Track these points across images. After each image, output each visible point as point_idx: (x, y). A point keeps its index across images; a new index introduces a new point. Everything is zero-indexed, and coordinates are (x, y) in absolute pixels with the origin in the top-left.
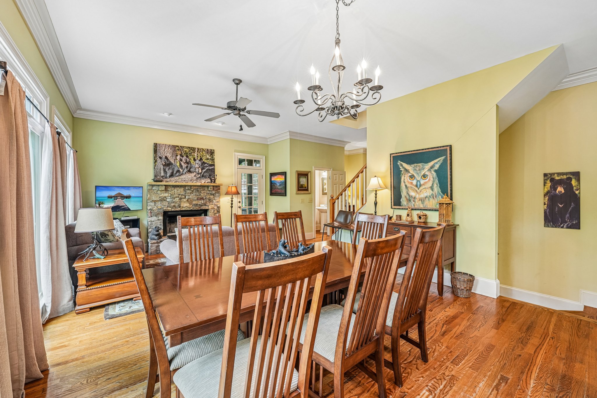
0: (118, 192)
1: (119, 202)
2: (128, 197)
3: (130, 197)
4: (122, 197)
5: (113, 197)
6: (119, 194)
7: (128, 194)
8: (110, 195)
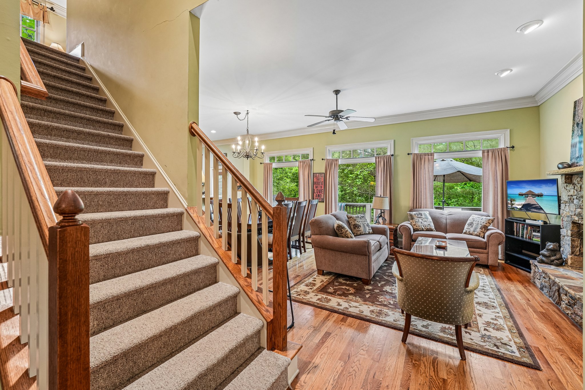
0: (529, 190)
1: (530, 200)
2: (540, 195)
3: (542, 195)
4: (534, 195)
5: (524, 194)
6: (530, 191)
7: (540, 192)
8: (521, 193)
